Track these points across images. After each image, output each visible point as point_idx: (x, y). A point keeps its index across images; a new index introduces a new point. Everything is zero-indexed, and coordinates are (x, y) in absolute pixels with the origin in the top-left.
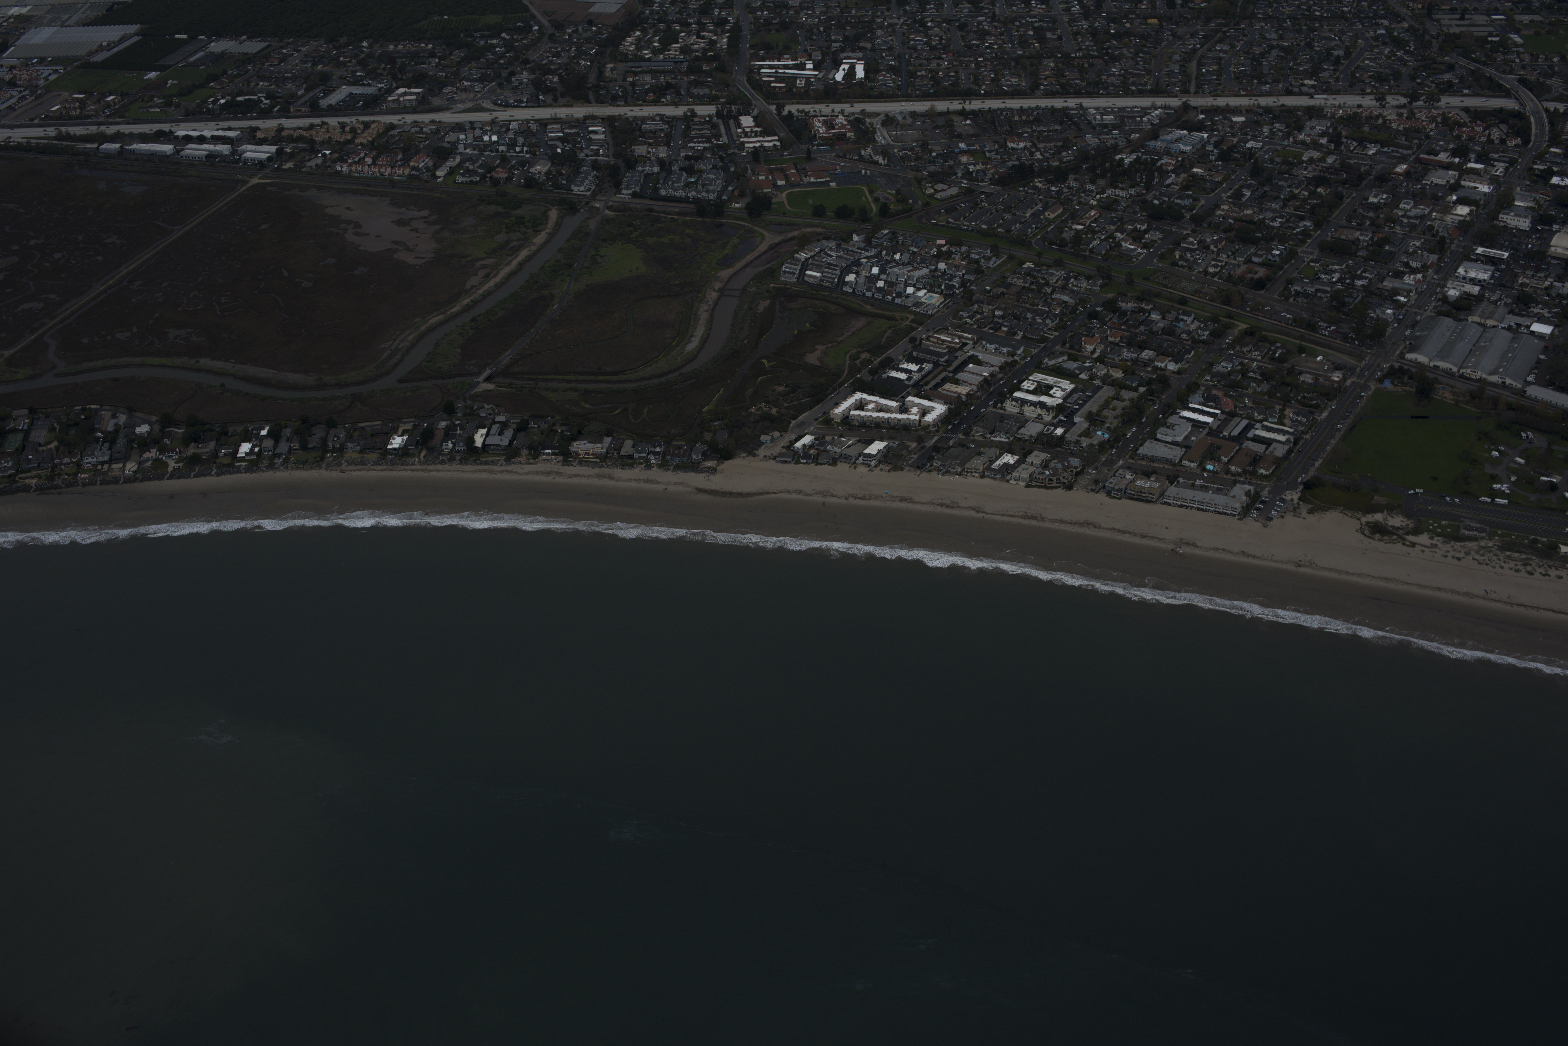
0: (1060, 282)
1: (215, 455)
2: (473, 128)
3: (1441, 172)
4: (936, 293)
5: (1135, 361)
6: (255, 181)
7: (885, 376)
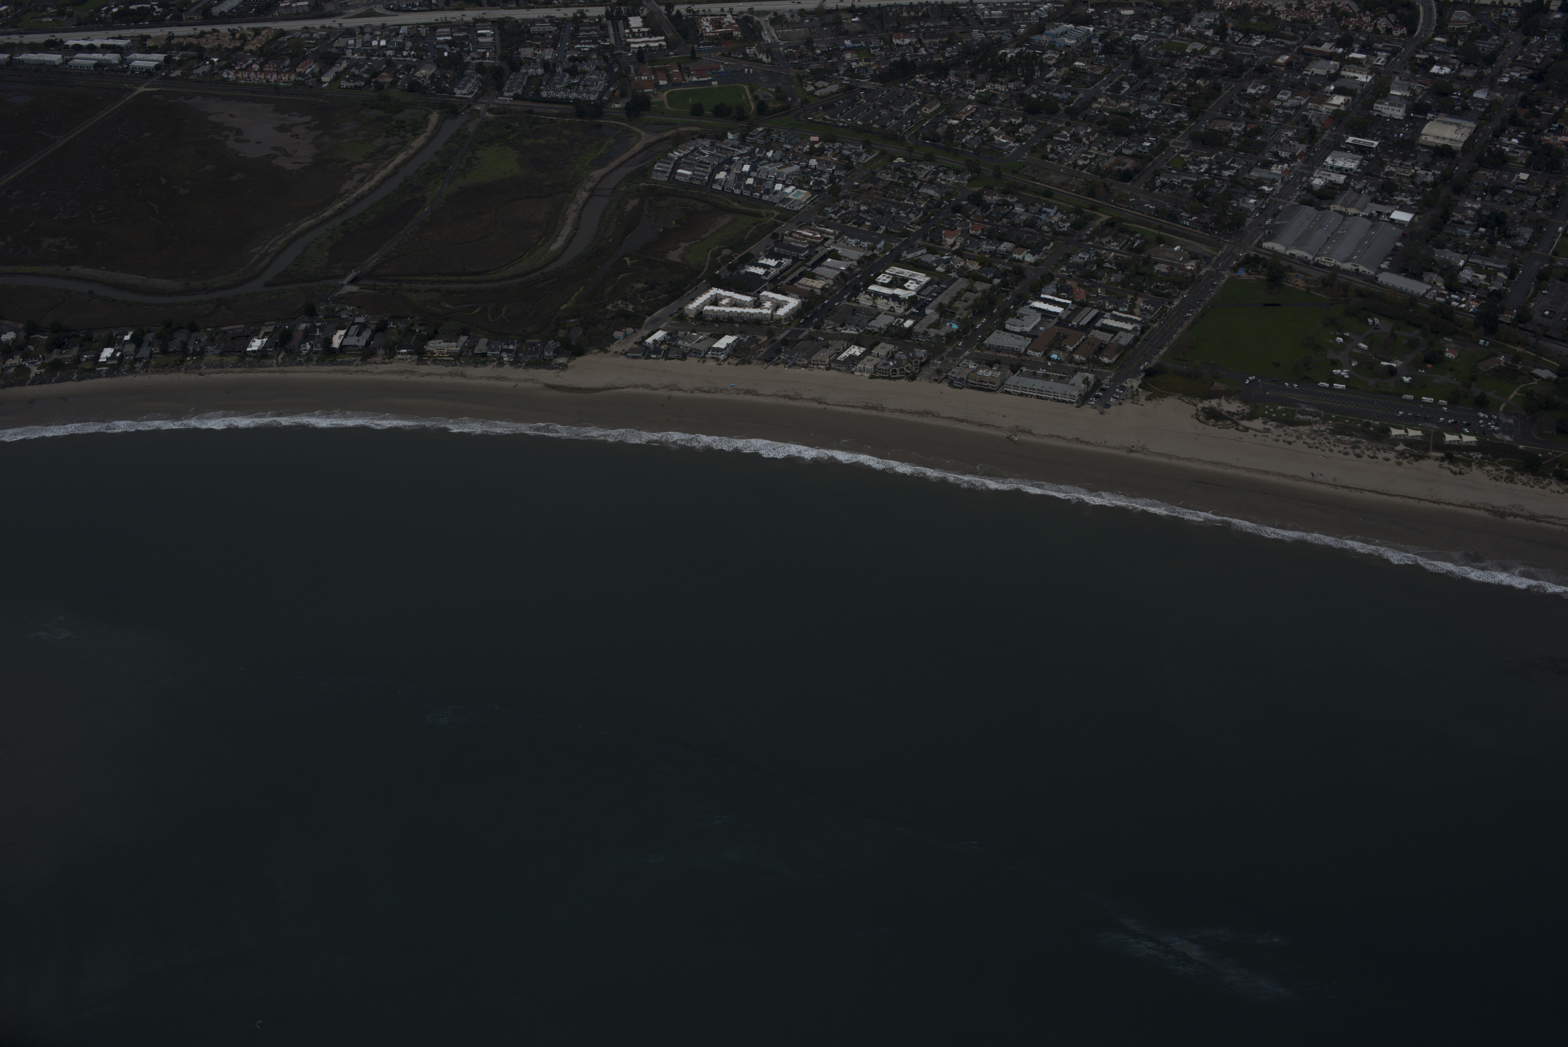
0: (929, 177)
1: (78, 360)
2: (363, 33)
3: (1323, 62)
4: (804, 189)
5: (993, 254)
6: (142, 89)
7: (743, 271)
